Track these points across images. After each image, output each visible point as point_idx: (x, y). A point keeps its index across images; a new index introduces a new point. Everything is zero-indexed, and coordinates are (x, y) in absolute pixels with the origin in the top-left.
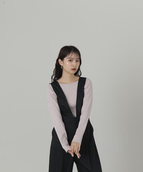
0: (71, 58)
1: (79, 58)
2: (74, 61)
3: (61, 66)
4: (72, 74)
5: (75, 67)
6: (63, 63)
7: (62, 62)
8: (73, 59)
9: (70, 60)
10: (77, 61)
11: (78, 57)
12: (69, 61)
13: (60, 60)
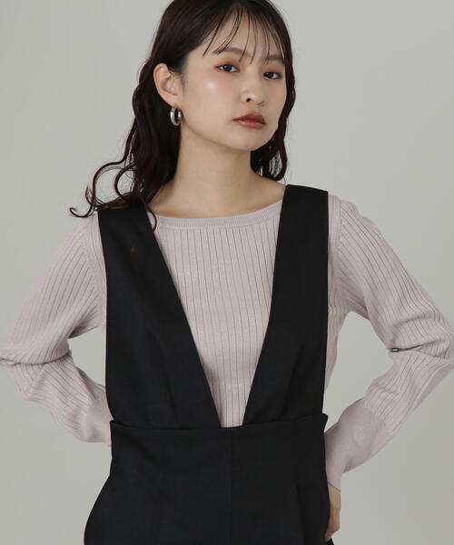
0: (234, 50)
1: (279, 58)
2: (251, 70)
3: (169, 108)
4: (239, 152)
5: (261, 104)
6: (183, 83)
7: (174, 84)
8: (244, 53)
9: (227, 67)
10: (268, 75)
11: (274, 50)
12: (218, 67)
13: (161, 72)
